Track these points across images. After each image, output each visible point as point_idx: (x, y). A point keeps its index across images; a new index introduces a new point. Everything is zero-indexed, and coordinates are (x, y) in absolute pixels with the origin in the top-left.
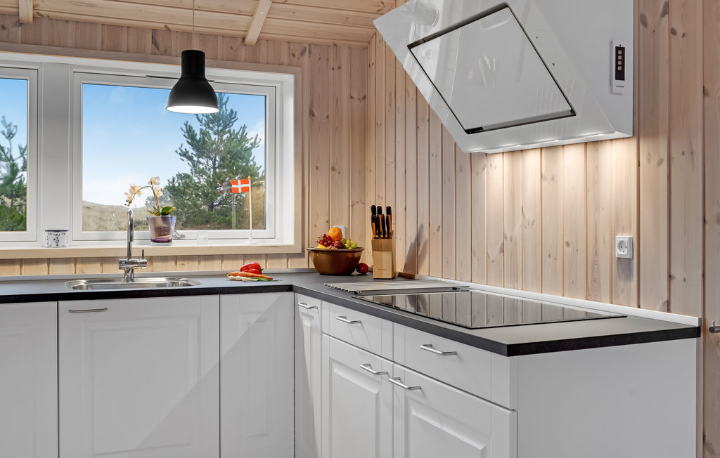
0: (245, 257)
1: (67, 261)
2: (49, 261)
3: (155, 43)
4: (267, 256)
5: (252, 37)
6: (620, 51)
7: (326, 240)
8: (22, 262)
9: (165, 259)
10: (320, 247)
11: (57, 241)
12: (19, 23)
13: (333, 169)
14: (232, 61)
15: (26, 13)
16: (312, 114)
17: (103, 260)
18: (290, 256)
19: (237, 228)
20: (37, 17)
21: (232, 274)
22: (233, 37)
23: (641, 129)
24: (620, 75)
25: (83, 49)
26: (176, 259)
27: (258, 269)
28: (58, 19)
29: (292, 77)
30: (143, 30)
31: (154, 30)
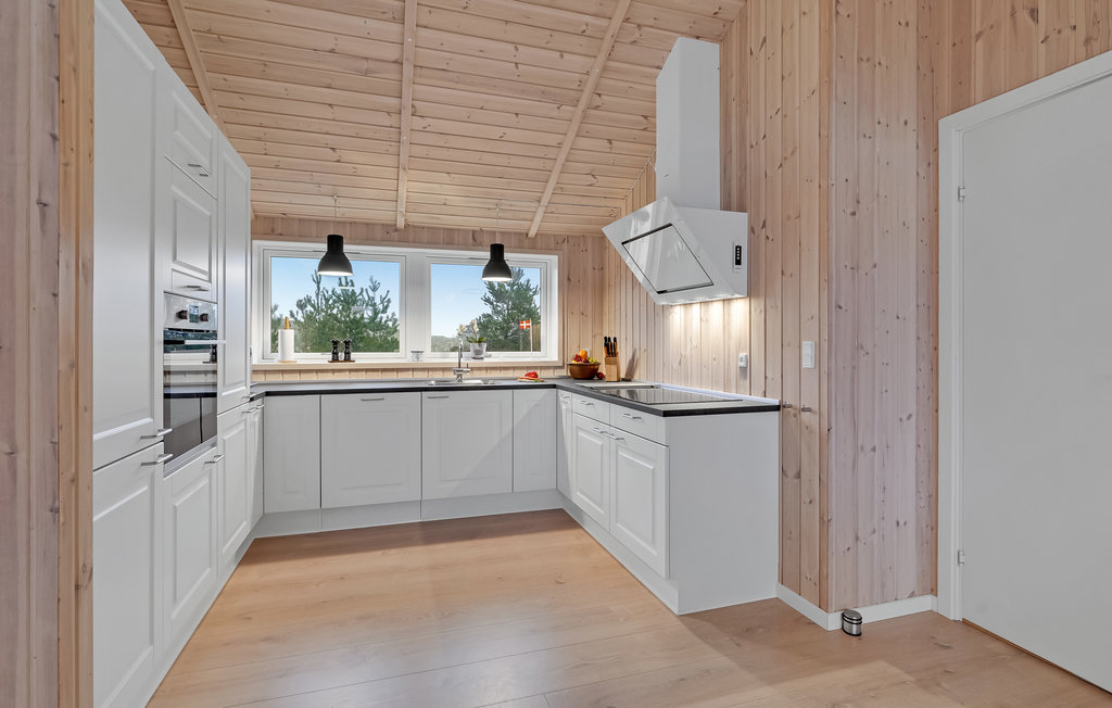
0: (528, 368)
1: (423, 369)
2: (413, 370)
3: (474, 239)
4: (542, 368)
5: (532, 233)
6: (738, 249)
7: (578, 358)
8: (398, 370)
9: (480, 369)
10: (574, 362)
11: (418, 358)
12: (396, 230)
13: (583, 314)
14: (520, 249)
15: (401, 223)
16: (569, 279)
17: (444, 369)
18: (556, 368)
19: (523, 350)
20: (407, 226)
21: (520, 377)
22: (520, 234)
23: (751, 292)
24: (738, 262)
25: (433, 244)
26: (487, 369)
27: (536, 375)
28: (418, 227)
29: (556, 257)
30: (467, 231)
31: (474, 232)
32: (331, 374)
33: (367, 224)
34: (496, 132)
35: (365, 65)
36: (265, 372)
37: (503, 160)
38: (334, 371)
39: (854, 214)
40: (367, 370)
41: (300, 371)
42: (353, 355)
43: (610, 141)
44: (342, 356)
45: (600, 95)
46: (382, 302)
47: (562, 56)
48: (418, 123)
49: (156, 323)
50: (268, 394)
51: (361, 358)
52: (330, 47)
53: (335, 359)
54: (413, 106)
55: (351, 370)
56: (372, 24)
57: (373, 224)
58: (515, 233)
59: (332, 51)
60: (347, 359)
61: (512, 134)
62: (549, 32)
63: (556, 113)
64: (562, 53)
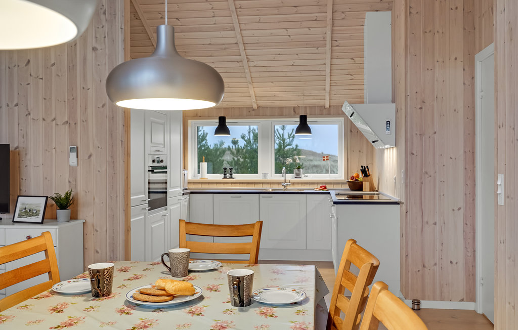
0: (323, 183)
1: (268, 183)
2: (263, 183)
3: (294, 111)
4: (330, 183)
5: (327, 106)
6: (388, 122)
7: (352, 178)
8: (255, 183)
9: (298, 183)
10: (351, 181)
11: (265, 177)
12: (254, 110)
13: (360, 151)
15: (255, 106)
16: (351, 131)
17: (279, 183)
18: (343, 183)
19: (326, 173)
20: (258, 107)
21: (316, 188)
22: (321, 107)
23: (396, 145)
25: (272, 116)
26: (302, 183)
27: (325, 187)
28: (264, 107)
29: (343, 118)
30: (290, 108)
31: (294, 108)
32: (222, 185)
33: (239, 108)
34: (291, 63)
35: (224, 46)
36: (194, 183)
37: (298, 74)
38: (224, 183)
39: (421, 108)
40: (240, 183)
41: (209, 183)
42: (234, 175)
43: (352, 59)
44: (228, 175)
45: (336, 41)
46: (289, 138)
47: (310, 30)
48: (251, 64)
49: (146, 164)
50: (192, 193)
51: (238, 177)
52: (209, 43)
53: (225, 178)
54: (247, 58)
55: (232, 183)
56: (223, 33)
57: (242, 108)
58: (318, 106)
59: (210, 44)
60: (231, 177)
61: (297, 63)
62: (300, 22)
63: (317, 51)
64: (309, 28)
